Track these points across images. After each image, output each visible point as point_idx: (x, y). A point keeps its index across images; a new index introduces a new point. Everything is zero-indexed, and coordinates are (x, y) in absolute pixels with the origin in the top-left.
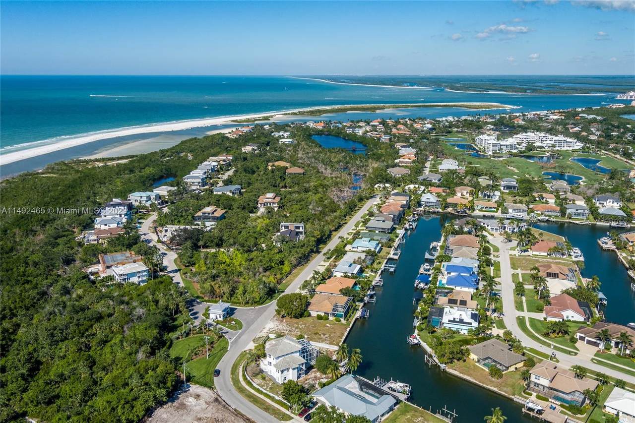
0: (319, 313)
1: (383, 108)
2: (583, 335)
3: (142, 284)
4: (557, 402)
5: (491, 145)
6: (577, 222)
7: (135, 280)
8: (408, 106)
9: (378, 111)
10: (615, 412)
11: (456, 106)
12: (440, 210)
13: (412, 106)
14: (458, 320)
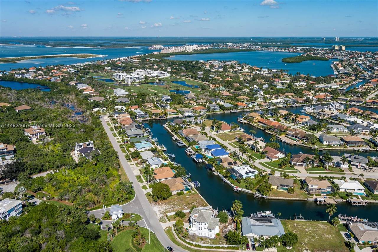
0: (177, 192)
1: (19, 60)
2: (295, 163)
3: (19, 216)
4: (325, 194)
5: (129, 78)
6: (218, 113)
7: (14, 214)
8: (36, 58)
9: (18, 62)
10: (344, 190)
11: (68, 56)
12: (148, 118)
13: (39, 58)
14: (248, 172)
